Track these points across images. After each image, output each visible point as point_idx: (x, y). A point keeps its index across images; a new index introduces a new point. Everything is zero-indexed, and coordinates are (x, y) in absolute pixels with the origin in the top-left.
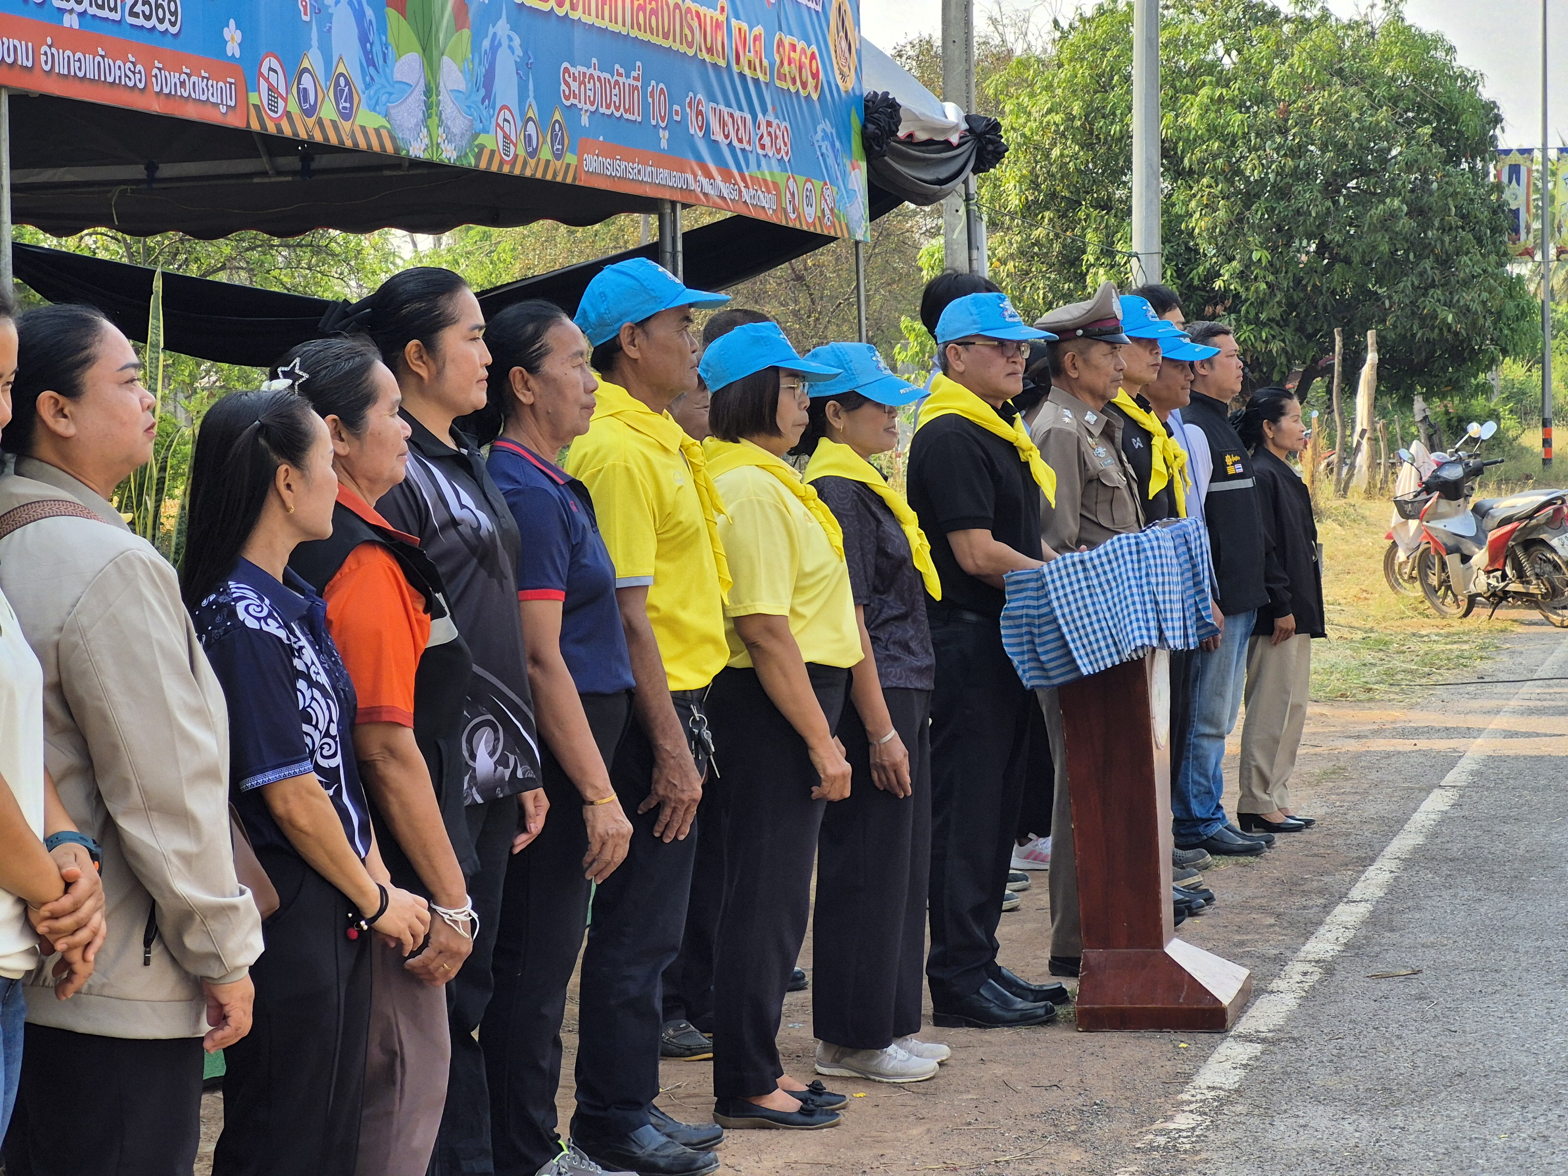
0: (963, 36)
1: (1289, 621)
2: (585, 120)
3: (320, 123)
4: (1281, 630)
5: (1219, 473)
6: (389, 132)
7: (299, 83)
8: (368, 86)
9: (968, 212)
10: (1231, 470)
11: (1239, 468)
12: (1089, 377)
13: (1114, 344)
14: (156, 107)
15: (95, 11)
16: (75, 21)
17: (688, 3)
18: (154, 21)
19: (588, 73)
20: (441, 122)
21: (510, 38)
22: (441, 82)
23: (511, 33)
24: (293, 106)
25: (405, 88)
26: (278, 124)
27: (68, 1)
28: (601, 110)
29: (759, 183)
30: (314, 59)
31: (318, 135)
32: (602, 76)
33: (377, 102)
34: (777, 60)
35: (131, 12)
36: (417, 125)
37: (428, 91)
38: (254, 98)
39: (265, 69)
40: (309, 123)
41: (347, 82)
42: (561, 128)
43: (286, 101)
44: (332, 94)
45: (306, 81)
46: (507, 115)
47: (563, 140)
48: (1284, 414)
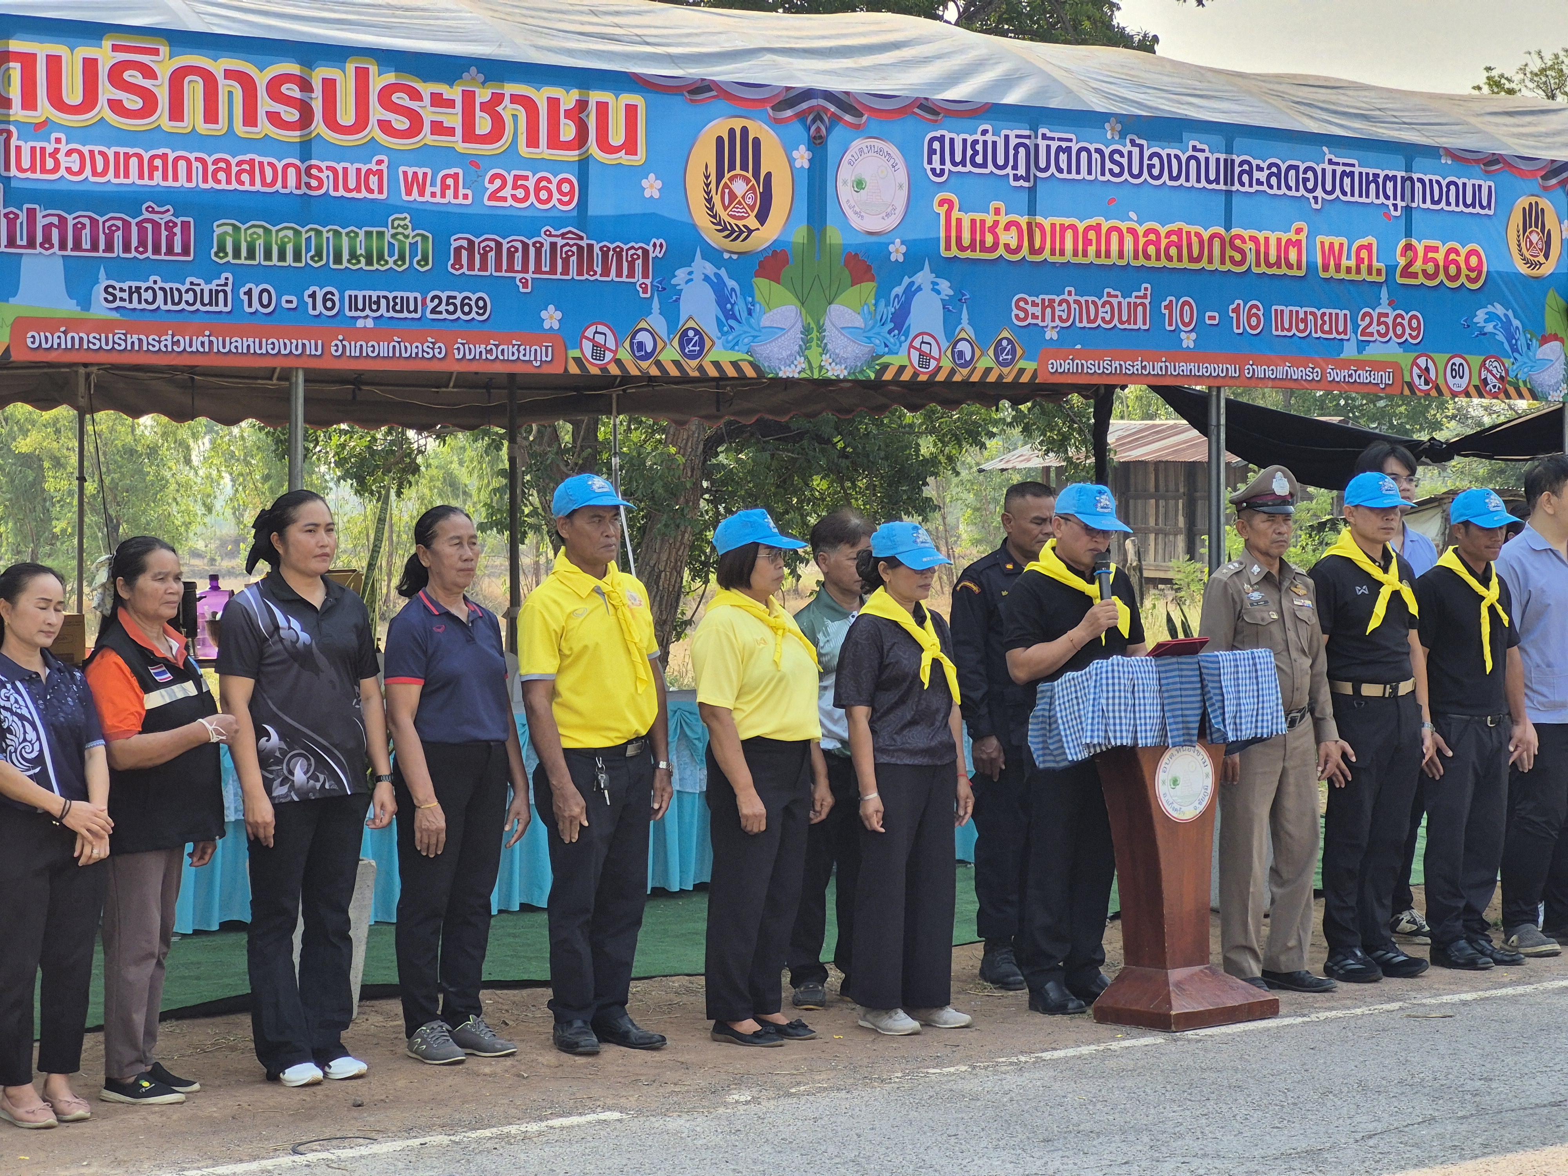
2: (1051, 334)
3: (658, 364)
6: (751, 363)
7: (633, 337)
8: (724, 334)
12: (1253, 538)
14: (456, 368)
15: (392, 314)
16: (370, 323)
17: (1234, 231)
18: (459, 313)
19: (1058, 299)
20: (825, 350)
21: (934, 283)
22: (827, 323)
23: (937, 280)
24: (624, 355)
25: (776, 331)
26: (604, 369)
27: (363, 310)
28: (1078, 325)
29: (1361, 365)
30: (656, 321)
31: (654, 372)
32: (1082, 300)
33: (737, 344)
34: (1402, 262)
35: (433, 311)
36: (791, 355)
37: (807, 330)
38: (575, 353)
39: (589, 333)
40: (644, 364)
41: (697, 332)
42: (1010, 341)
43: (615, 352)
44: (676, 343)
45: (642, 337)
46: (927, 339)
47: (1013, 351)
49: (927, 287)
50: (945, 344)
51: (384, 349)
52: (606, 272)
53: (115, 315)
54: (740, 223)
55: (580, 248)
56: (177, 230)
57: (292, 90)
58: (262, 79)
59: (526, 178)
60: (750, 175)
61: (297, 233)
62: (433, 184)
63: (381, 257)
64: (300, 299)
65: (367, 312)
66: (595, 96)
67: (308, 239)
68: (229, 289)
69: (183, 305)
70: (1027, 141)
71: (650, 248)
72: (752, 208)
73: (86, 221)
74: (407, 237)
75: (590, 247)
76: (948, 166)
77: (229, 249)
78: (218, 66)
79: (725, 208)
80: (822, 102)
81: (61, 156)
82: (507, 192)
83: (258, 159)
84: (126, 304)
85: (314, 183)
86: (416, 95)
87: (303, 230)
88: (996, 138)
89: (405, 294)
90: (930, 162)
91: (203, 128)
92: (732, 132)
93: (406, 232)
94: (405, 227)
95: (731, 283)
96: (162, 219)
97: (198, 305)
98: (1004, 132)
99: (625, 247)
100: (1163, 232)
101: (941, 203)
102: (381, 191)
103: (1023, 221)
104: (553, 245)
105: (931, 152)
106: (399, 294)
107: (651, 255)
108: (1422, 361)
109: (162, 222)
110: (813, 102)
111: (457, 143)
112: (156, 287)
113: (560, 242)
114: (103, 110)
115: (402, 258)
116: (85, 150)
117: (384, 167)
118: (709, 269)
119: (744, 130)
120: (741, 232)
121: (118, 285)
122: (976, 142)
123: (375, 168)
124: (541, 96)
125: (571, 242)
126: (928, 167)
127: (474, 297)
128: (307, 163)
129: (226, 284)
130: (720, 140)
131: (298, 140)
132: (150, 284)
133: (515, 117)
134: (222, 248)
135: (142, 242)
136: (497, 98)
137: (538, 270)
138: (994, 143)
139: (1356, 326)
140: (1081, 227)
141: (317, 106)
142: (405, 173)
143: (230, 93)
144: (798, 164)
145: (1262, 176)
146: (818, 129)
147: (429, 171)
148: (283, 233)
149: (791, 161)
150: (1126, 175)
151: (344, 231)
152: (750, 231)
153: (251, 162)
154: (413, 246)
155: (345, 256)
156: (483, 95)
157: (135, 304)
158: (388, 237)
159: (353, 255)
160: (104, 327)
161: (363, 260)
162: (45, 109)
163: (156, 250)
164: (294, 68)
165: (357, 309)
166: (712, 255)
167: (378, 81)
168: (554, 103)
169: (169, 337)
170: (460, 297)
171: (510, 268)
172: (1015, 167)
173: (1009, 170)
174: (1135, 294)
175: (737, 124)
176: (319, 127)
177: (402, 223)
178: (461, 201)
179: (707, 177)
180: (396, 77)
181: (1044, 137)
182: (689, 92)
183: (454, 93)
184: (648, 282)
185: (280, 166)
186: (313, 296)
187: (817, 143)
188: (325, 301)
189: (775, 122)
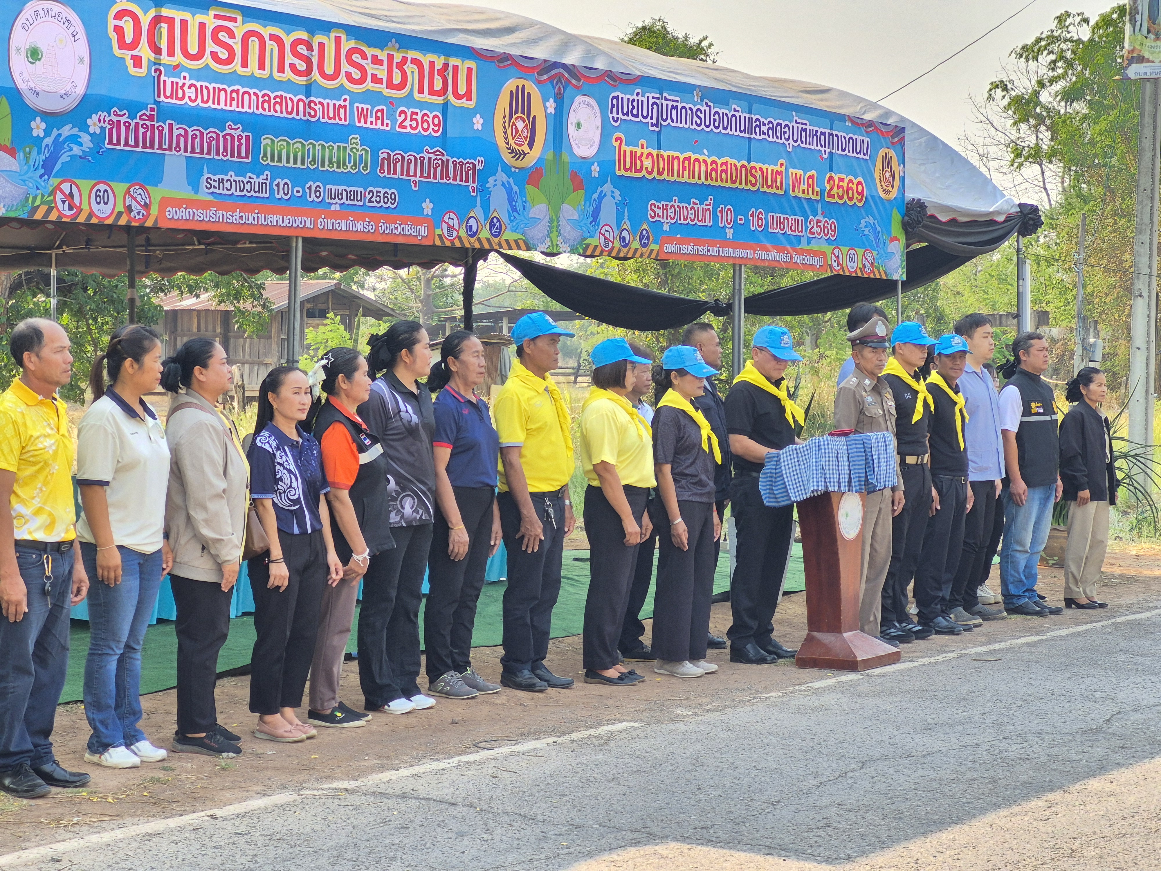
1: (1086, 493)
2: (666, 227)
3: (479, 240)
4: (1081, 498)
5: (1027, 412)
6: (524, 241)
7: (467, 223)
8: (511, 221)
9: (1018, 258)
10: (1034, 411)
11: (1041, 410)
14: (380, 239)
15: (349, 202)
16: (338, 207)
17: (753, 164)
18: (382, 203)
19: (670, 204)
20: (559, 234)
21: (613, 192)
22: (561, 216)
23: (614, 190)
24: (463, 233)
25: (536, 220)
26: (452, 242)
27: (334, 199)
28: (679, 222)
29: (809, 252)
30: (478, 212)
31: (477, 246)
32: (681, 205)
33: (517, 228)
34: (828, 187)
35: (370, 201)
36: (543, 237)
37: (551, 221)
38: (438, 231)
39: (446, 219)
40: (472, 240)
41: (498, 220)
42: (647, 232)
43: (458, 231)
44: (488, 226)
45: (472, 222)
46: (608, 228)
47: (648, 239)
48: (1091, 382)
49: (609, 194)
50: (616, 232)
51: (344, 225)
52: (455, 179)
53: (211, 198)
54: (520, 148)
55: (442, 161)
56: (243, 141)
57: (302, 49)
58: (288, 41)
59: (417, 114)
60: (525, 117)
61: (303, 145)
62: (371, 117)
63: (344, 164)
64: (304, 190)
65: (337, 200)
66: (453, 61)
67: (309, 149)
68: (268, 182)
69: (245, 192)
70: (657, 101)
71: (476, 163)
72: (526, 138)
73: (198, 133)
74: (357, 150)
75: (448, 160)
76: (620, 115)
77: (269, 156)
78: (266, 31)
79: (513, 138)
80: (561, 70)
81: (186, 88)
82: (407, 123)
83: (284, 95)
84: (216, 190)
85: (313, 113)
86: (364, 56)
87: (306, 144)
88: (643, 98)
89: (356, 189)
90: (612, 113)
91: (258, 73)
92: (518, 87)
93: (357, 147)
94: (357, 144)
95: (515, 188)
96: (235, 133)
97: (252, 193)
98: (647, 95)
99: (465, 162)
100: (719, 162)
101: (617, 139)
102: (345, 120)
103: (655, 152)
104: (430, 158)
105: (613, 106)
106: (353, 189)
107: (477, 168)
108: (836, 251)
109: (236, 136)
110: (557, 71)
111: (383, 88)
112: (232, 180)
113: (433, 157)
114: (207, 59)
115: (355, 165)
116: (198, 84)
117: (347, 103)
118: (504, 177)
119: (524, 86)
120: (521, 154)
121: (213, 177)
122: (633, 100)
123: (343, 104)
124: (426, 59)
125: (438, 157)
126: (610, 116)
127: (390, 192)
128: (309, 99)
129: (267, 179)
130: (512, 92)
131: (305, 83)
132: (229, 177)
133: (413, 72)
134: (265, 155)
135: (226, 150)
136: (404, 60)
137: (422, 176)
138: (642, 101)
139: (807, 227)
140: (682, 158)
141: (315, 60)
142: (358, 108)
143: (272, 49)
144: (549, 111)
145: (764, 129)
146: (559, 89)
147: (369, 107)
148: (296, 145)
149: (546, 108)
150: (703, 126)
151: (326, 145)
152: (525, 154)
153: (281, 97)
154: (361, 156)
155: (327, 163)
156: (398, 58)
157: (221, 191)
158: (348, 151)
159: (331, 162)
160: (205, 205)
161: (335, 165)
162: (179, 58)
163: (233, 156)
164: (303, 35)
165: (331, 198)
166: (506, 169)
167: (347, 45)
168: (432, 64)
169: (237, 214)
170: (383, 191)
171: (408, 175)
172: (652, 118)
173: (648, 120)
174: (706, 202)
175: (520, 83)
176: (315, 75)
177: (355, 141)
178: (385, 128)
179: (504, 118)
180: (356, 43)
181: (666, 99)
182: (498, 61)
183: (383, 55)
184: (475, 185)
185: (295, 100)
186: (310, 188)
187: (559, 98)
188: (316, 191)
189: (539, 82)
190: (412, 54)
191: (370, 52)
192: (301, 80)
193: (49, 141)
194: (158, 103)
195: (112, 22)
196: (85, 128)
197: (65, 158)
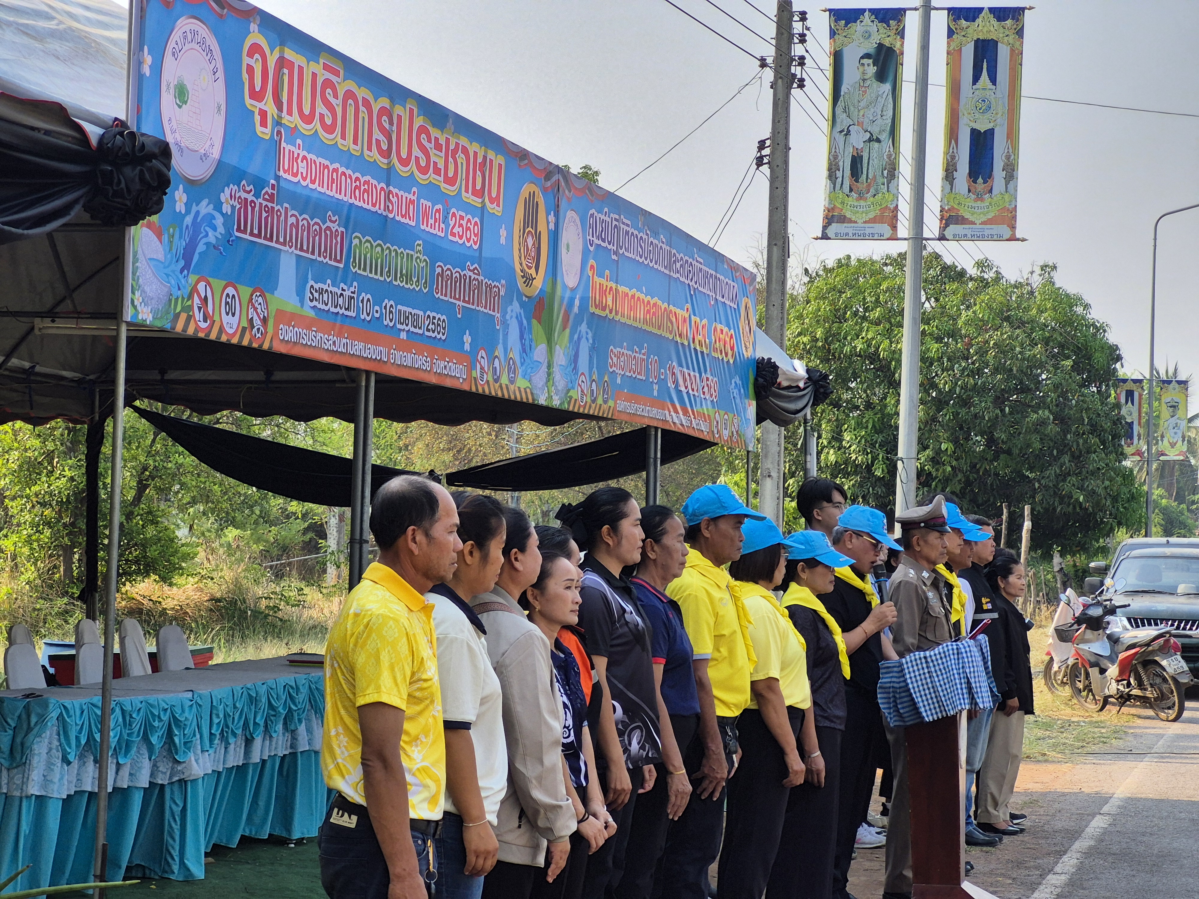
0: (780, 302)
1: (1015, 702)
2: (619, 381)
3: (501, 386)
4: (1010, 707)
5: (979, 609)
7: (493, 364)
8: (522, 364)
9: (805, 430)
10: (985, 607)
11: (989, 606)
12: (926, 551)
13: (942, 533)
14: (433, 380)
15: (413, 329)
16: (404, 336)
17: (671, 307)
18: (436, 333)
19: (622, 352)
20: (553, 383)
21: (587, 333)
22: (555, 360)
23: (588, 331)
24: (490, 377)
25: (539, 365)
26: (483, 388)
27: (403, 324)
28: (626, 373)
29: (701, 416)
30: (500, 350)
31: (499, 393)
32: (628, 354)
33: (526, 373)
34: (714, 340)
35: (427, 329)
36: (543, 386)
37: (548, 365)
38: (474, 374)
39: (479, 357)
40: (496, 387)
41: (513, 362)
42: (607, 384)
43: (487, 375)
44: (507, 369)
45: (496, 363)
46: (583, 378)
47: (608, 392)
48: (1011, 573)
49: (585, 335)
50: (589, 383)
51: (409, 360)
52: (486, 305)
53: (313, 314)
54: (530, 272)
55: (479, 282)
56: (339, 239)
57: (385, 122)
58: (375, 109)
59: (463, 218)
60: (534, 232)
61: (382, 249)
62: (432, 218)
63: (411, 278)
64: (381, 310)
66: (489, 155)
67: (386, 255)
68: (355, 296)
69: (338, 309)
70: (617, 224)
71: (501, 288)
72: (534, 260)
73: (306, 224)
74: (420, 261)
75: (482, 283)
76: (594, 238)
77: (357, 261)
78: (362, 93)
79: (525, 258)
80: (560, 177)
81: (299, 161)
82: (456, 229)
83: (371, 180)
84: (317, 304)
85: (390, 207)
86: (429, 137)
87: (385, 248)
88: (609, 219)
89: (418, 312)
90: (589, 234)
91: (353, 148)
92: (530, 194)
93: (421, 257)
94: (420, 253)
95: (525, 322)
96: (334, 227)
97: (344, 310)
98: (611, 215)
99: (493, 285)
100: (652, 303)
101: (591, 268)
102: (413, 220)
103: (614, 287)
104: (470, 278)
105: (590, 226)
106: (416, 312)
107: (501, 294)
108: (717, 416)
109: (334, 230)
110: (557, 177)
111: (441, 182)
112: (329, 290)
113: (473, 276)
114: (317, 122)
115: (418, 280)
116: (309, 158)
117: (415, 198)
118: (518, 308)
119: (534, 194)
120: (530, 280)
121: (315, 285)
122: (603, 221)
123: (412, 198)
124: (472, 150)
125: (476, 277)
126: (588, 238)
127: (442, 319)
128: (389, 189)
129: (355, 292)
130: (526, 200)
131: (386, 167)
132: (327, 286)
133: (462, 164)
134: (354, 259)
135: (326, 249)
136: (457, 147)
137: (464, 300)
138: (608, 224)
140: (630, 295)
141: (394, 138)
142: (422, 204)
143: (364, 120)
144: (550, 227)
145: (678, 266)
146: (558, 199)
147: (431, 205)
148: (377, 249)
150: (643, 257)
151: (399, 251)
152: (532, 280)
153: (368, 183)
154: (423, 269)
155: (399, 275)
156: (453, 143)
157: (320, 306)
158: (414, 261)
159: (401, 274)
160: (308, 323)
161: (405, 279)
162: (296, 116)
163: (330, 257)
164: (387, 103)
165: (401, 323)
166: (520, 297)
167: (418, 121)
168: (475, 156)
169: (332, 337)
170: (437, 318)
171: (455, 297)
172: (613, 244)
173: (611, 246)
174: (642, 351)
175: (532, 188)
176: (394, 157)
177: (420, 249)
178: (440, 233)
179: (520, 231)
180: (423, 120)
181: (622, 222)
182: (519, 159)
183: (442, 139)
184: (499, 316)
185: (379, 189)
186: (386, 307)
187: (557, 211)
188: (390, 313)
189: (545, 190)
190: (464, 141)
191: (435, 132)
192: (382, 162)
193: (188, 220)
194: (278, 178)
195: (246, 60)
196: (218, 206)
197: (201, 248)
